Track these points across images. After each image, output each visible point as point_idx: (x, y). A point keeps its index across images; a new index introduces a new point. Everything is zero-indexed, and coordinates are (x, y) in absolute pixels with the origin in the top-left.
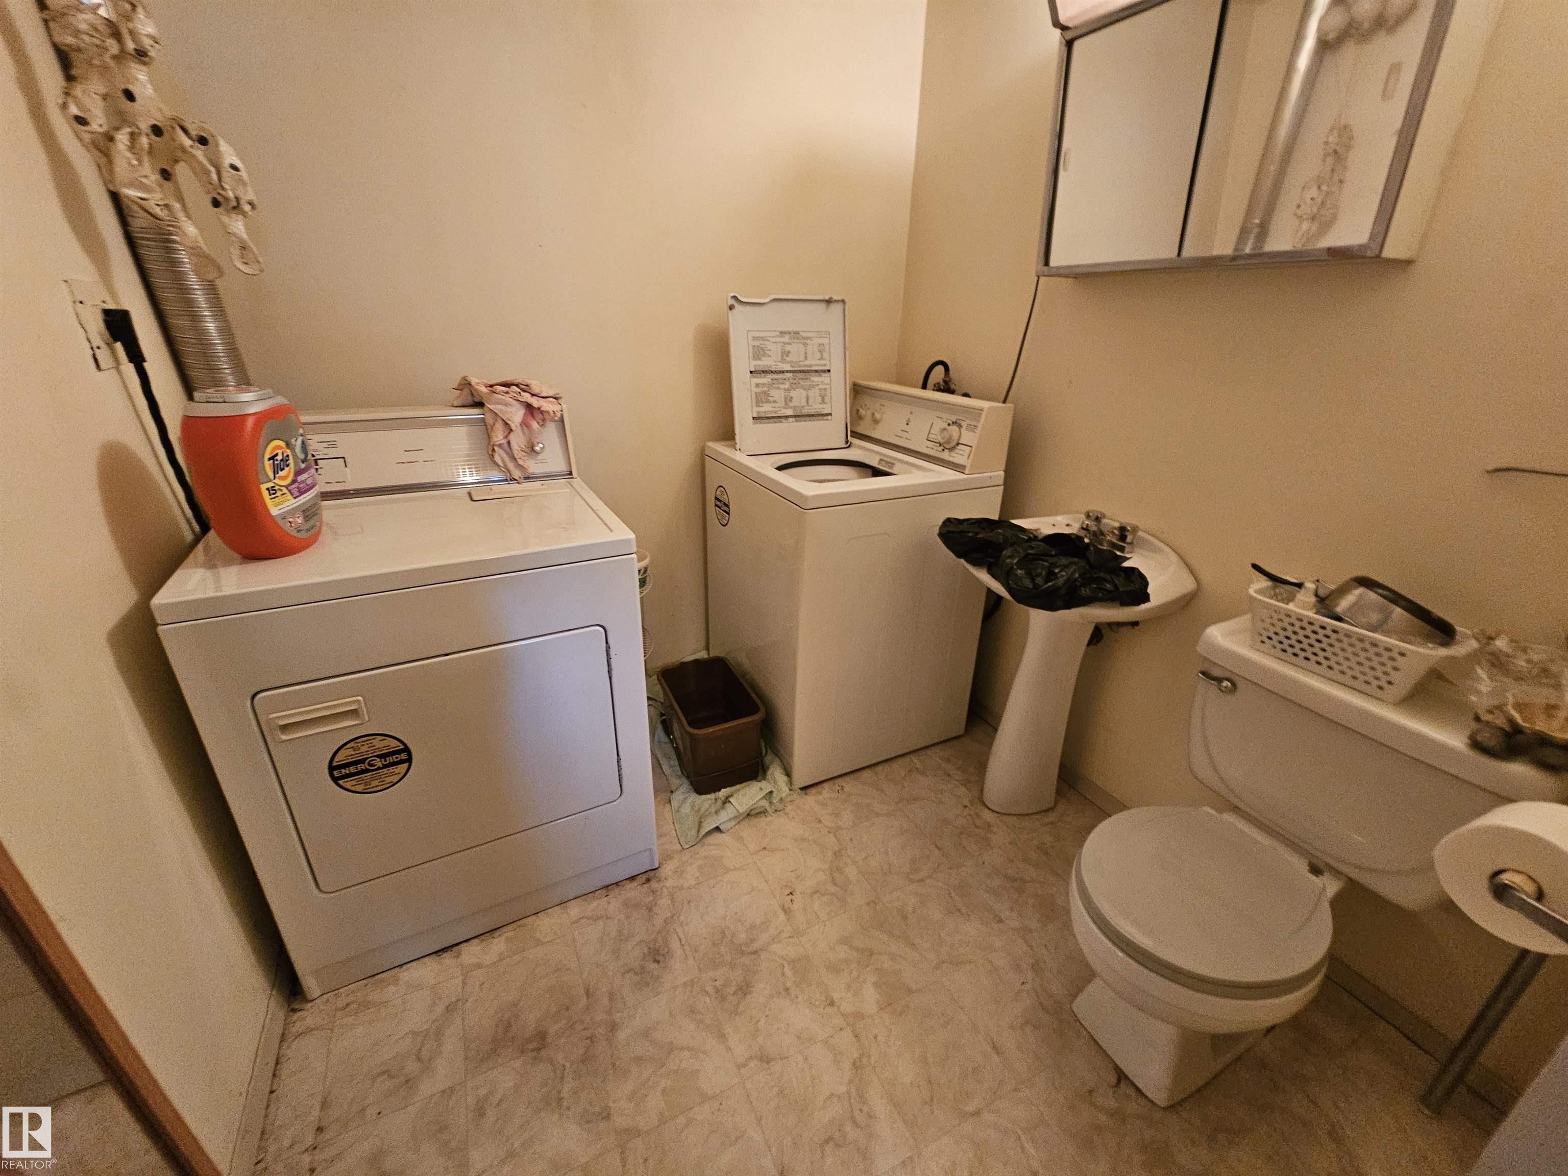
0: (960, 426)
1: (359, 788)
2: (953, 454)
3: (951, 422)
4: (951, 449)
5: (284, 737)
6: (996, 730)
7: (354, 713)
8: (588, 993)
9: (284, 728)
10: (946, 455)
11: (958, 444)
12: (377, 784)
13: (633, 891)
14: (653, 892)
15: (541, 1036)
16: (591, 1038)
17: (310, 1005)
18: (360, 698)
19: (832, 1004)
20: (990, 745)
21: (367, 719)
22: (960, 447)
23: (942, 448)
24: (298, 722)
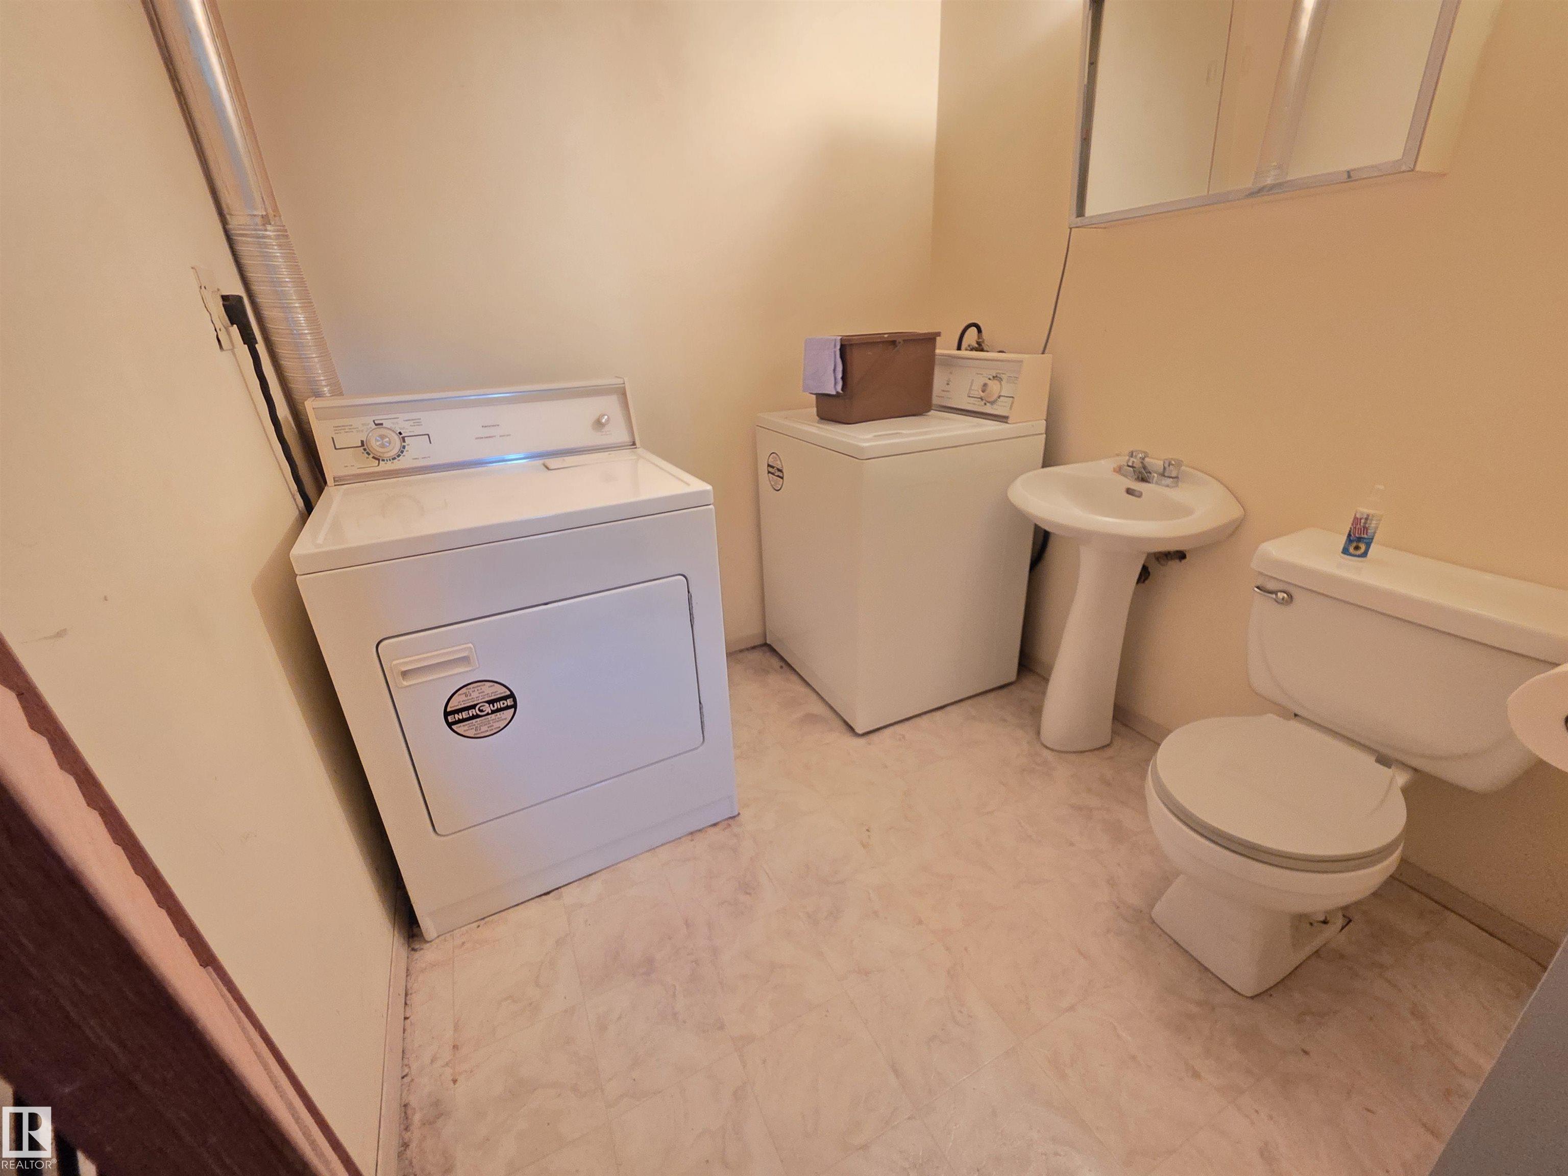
0: (1000, 380)
1: (471, 733)
2: (995, 406)
3: (991, 378)
4: (992, 403)
5: (405, 683)
6: (1046, 680)
7: (465, 660)
8: (687, 924)
9: (405, 674)
10: (988, 409)
11: (999, 397)
12: (487, 729)
13: (715, 835)
14: (736, 835)
15: (650, 961)
16: (696, 962)
17: (428, 945)
18: (470, 645)
19: (920, 922)
20: (1044, 693)
21: (478, 666)
22: (1002, 398)
23: (984, 401)
24: (418, 668)
